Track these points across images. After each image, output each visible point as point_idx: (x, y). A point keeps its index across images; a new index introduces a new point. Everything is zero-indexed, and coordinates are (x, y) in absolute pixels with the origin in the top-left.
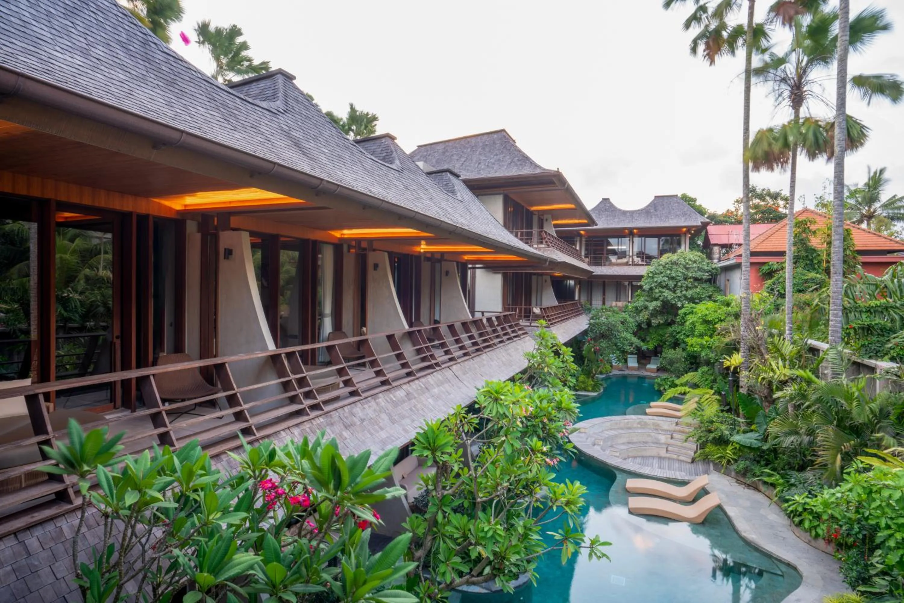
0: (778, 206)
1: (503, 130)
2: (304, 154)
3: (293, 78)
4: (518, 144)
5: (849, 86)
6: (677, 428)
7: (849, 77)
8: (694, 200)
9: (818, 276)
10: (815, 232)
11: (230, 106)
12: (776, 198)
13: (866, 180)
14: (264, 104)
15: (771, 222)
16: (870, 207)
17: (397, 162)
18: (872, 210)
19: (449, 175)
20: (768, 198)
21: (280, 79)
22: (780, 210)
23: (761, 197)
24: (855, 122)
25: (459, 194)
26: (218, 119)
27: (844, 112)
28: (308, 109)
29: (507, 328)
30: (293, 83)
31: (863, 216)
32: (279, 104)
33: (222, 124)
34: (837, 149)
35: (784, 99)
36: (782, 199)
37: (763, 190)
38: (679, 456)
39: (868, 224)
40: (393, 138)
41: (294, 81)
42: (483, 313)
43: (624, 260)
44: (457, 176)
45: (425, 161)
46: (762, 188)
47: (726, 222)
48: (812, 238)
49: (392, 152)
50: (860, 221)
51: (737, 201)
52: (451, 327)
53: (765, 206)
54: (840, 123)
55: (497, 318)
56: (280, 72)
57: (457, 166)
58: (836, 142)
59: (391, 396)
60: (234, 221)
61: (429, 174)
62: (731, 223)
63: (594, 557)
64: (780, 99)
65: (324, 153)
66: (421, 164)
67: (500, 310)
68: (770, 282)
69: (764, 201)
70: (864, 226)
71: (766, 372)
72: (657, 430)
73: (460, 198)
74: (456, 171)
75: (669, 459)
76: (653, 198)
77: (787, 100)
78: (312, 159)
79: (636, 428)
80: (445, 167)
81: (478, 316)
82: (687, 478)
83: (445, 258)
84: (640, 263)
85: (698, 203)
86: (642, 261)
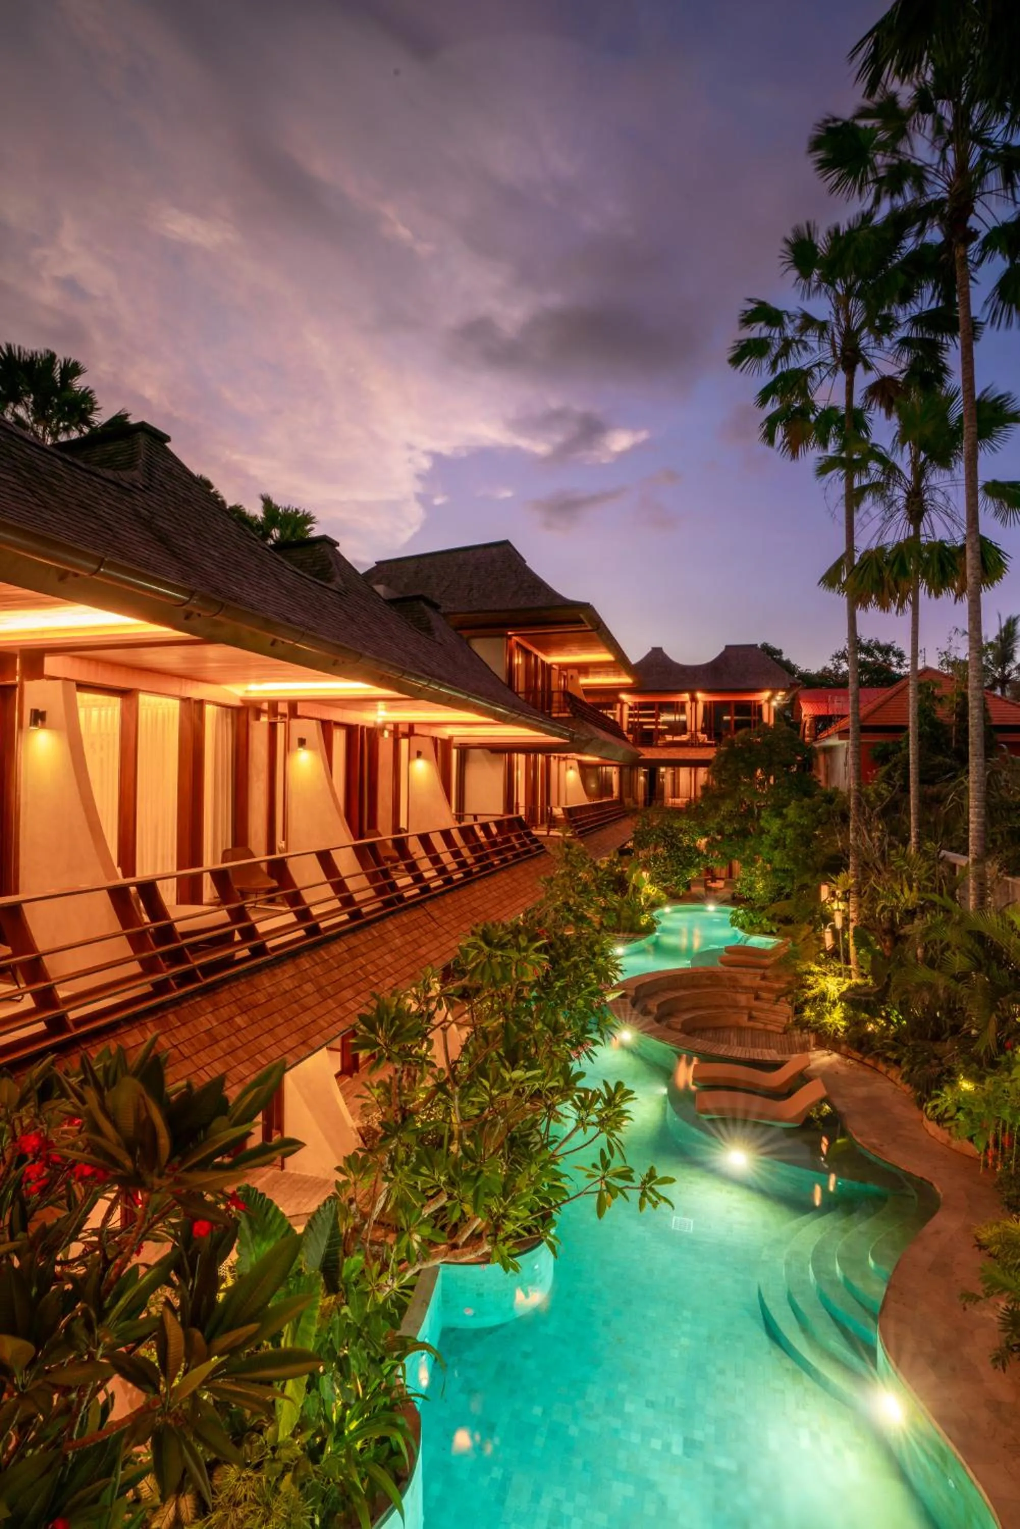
0: (891, 664)
1: (507, 543)
2: (175, 555)
3: (167, 439)
4: (527, 564)
5: (980, 496)
6: (763, 983)
7: (980, 484)
8: (780, 653)
9: (947, 760)
10: (940, 700)
11: (42, 470)
12: (887, 653)
13: (997, 632)
14: (109, 474)
15: (882, 686)
16: (1004, 669)
17: (338, 579)
18: (1006, 672)
19: (423, 605)
20: (876, 653)
21: (142, 439)
22: (894, 669)
23: (868, 651)
24: (990, 544)
25: (437, 634)
26: (15, 486)
27: (977, 530)
28: (189, 489)
29: (513, 839)
30: (166, 448)
31: (996, 680)
32: (136, 475)
33: (20, 495)
34: (970, 580)
35: (898, 510)
36: (895, 654)
37: (870, 641)
38: (766, 1024)
39: (1003, 691)
40: (335, 544)
41: (168, 445)
42: (475, 817)
43: (684, 738)
44: (436, 607)
45: (388, 585)
46: (869, 638)
47: (822, 685)
48: (938, 709)
49: (330, 563)
50: (992, 687)
51: (837, 656)
52: (424, 839)
53: (874, 663)
54: (973, 544)
55: (498, 824)
56: (143, 427)
57: (437, 593)
58: (968, 572)
59: (322, 952)
60: (51, 664)
61: (391, 602)
62: (830, 687)
63: (648, 1205)
64: (894, 509)
65: (212, 557)
66: (380, 589)
67: (501, 812)
68: (884, 769)
69: (872, 656)
70: (998, 692)
71: (885, 897)
72: (734, 987)
73: (440, 640)
74: (436, 601)
75: (752, 1029)
76: (722, 649)
77: (903, 511)
78: (187, 564)
79: (706, 986)
80: (419, 592)
81: (469, 821)
82: (779, 1058)
83: (416, 730)
84: (707, 741)
85: (785, 657)
86: (709, 739)
